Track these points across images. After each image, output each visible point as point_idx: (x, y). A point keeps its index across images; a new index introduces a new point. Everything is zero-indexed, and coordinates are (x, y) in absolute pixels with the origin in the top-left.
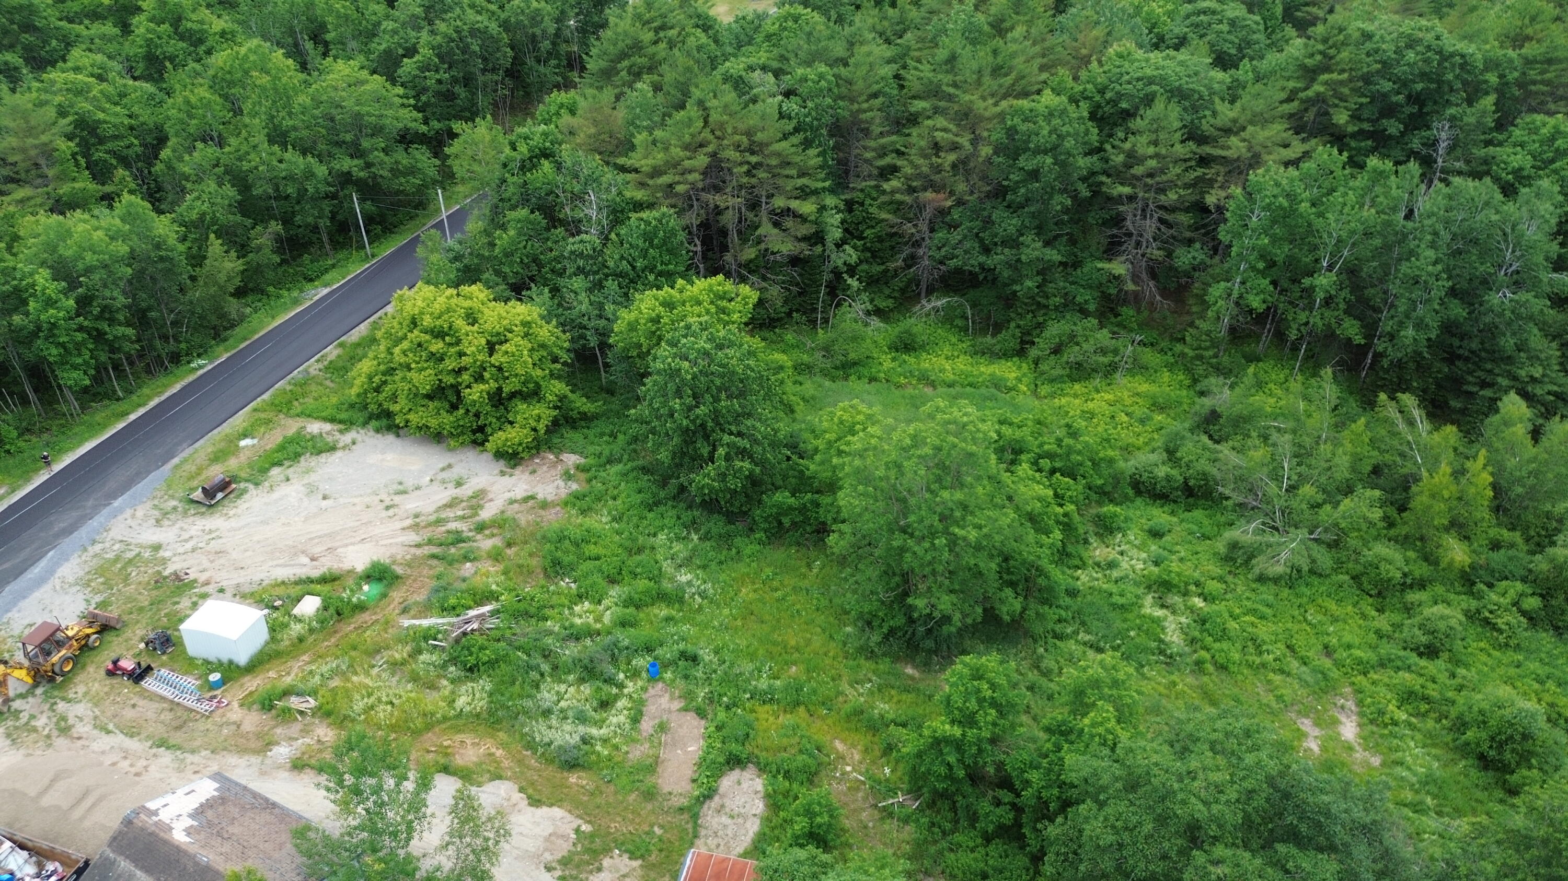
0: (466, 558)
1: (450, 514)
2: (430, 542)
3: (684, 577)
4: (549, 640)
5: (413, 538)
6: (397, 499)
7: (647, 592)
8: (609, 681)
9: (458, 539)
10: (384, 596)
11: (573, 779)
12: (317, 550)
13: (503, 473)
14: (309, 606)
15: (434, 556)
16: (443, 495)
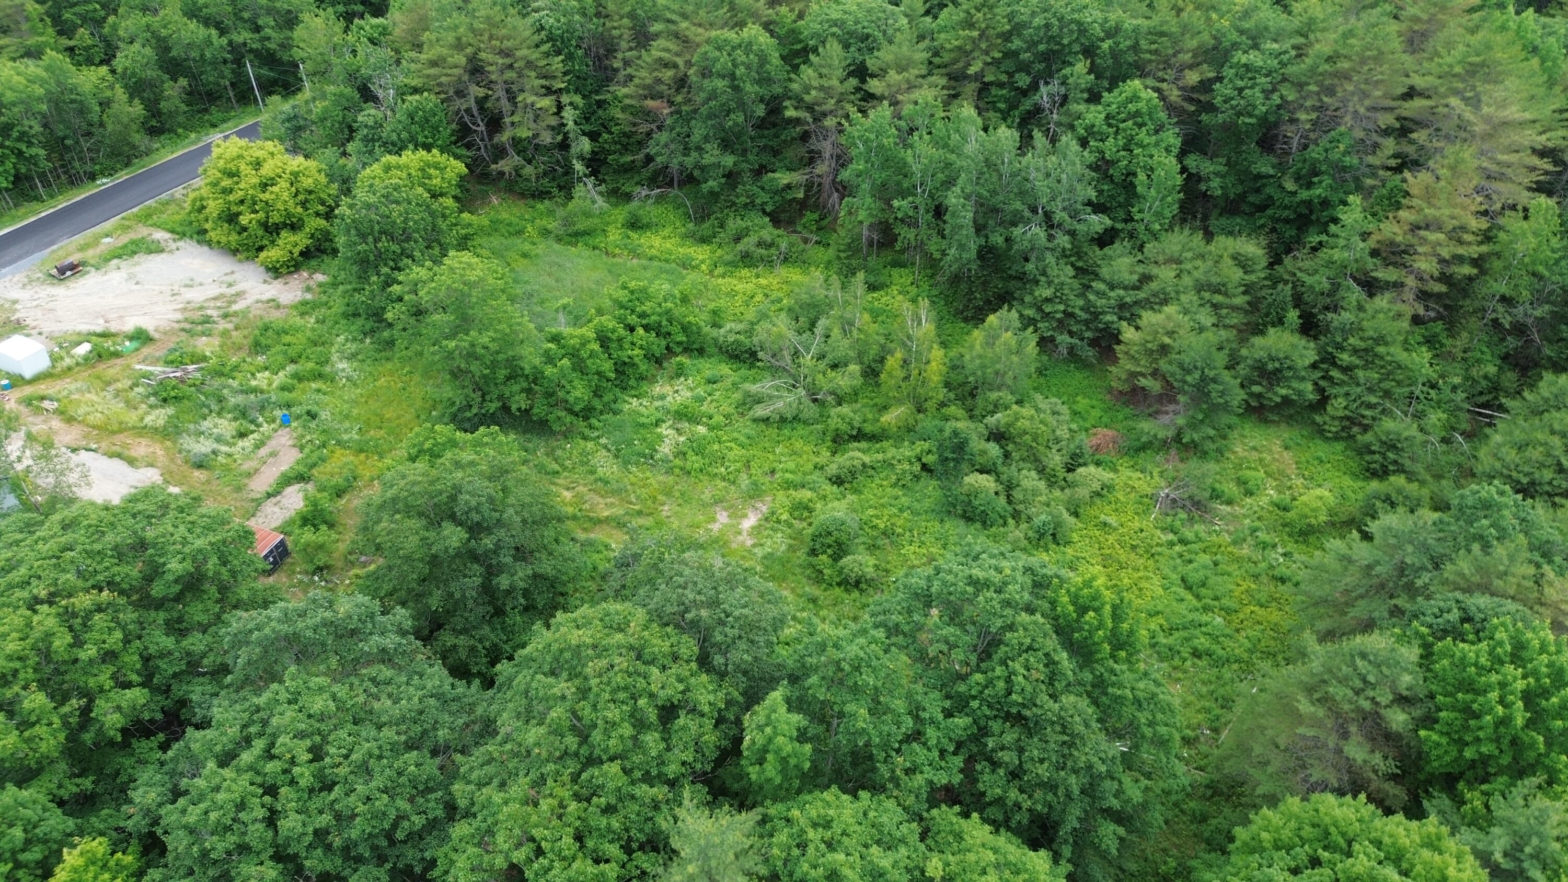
0: (203, 334)
1: (212, 304)
2: (186, 320)
3: (342, 365)
4: (225, 391)
5: (179, 316)
6: (183, 290)
7: (312, 370)
8: (252, 422)
9: (207, 320)
10: (137, 350)
11: (197, 473)
12: (111, 316)
13: (265, 282)
14: (84, 348)
15: (183, 330)
16: (214, 291)
